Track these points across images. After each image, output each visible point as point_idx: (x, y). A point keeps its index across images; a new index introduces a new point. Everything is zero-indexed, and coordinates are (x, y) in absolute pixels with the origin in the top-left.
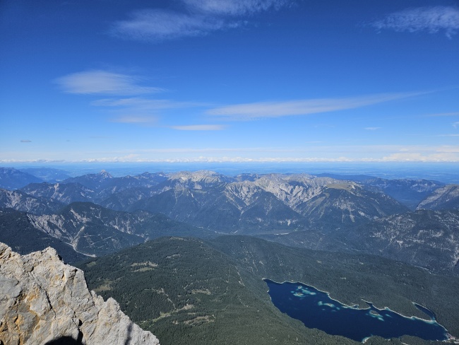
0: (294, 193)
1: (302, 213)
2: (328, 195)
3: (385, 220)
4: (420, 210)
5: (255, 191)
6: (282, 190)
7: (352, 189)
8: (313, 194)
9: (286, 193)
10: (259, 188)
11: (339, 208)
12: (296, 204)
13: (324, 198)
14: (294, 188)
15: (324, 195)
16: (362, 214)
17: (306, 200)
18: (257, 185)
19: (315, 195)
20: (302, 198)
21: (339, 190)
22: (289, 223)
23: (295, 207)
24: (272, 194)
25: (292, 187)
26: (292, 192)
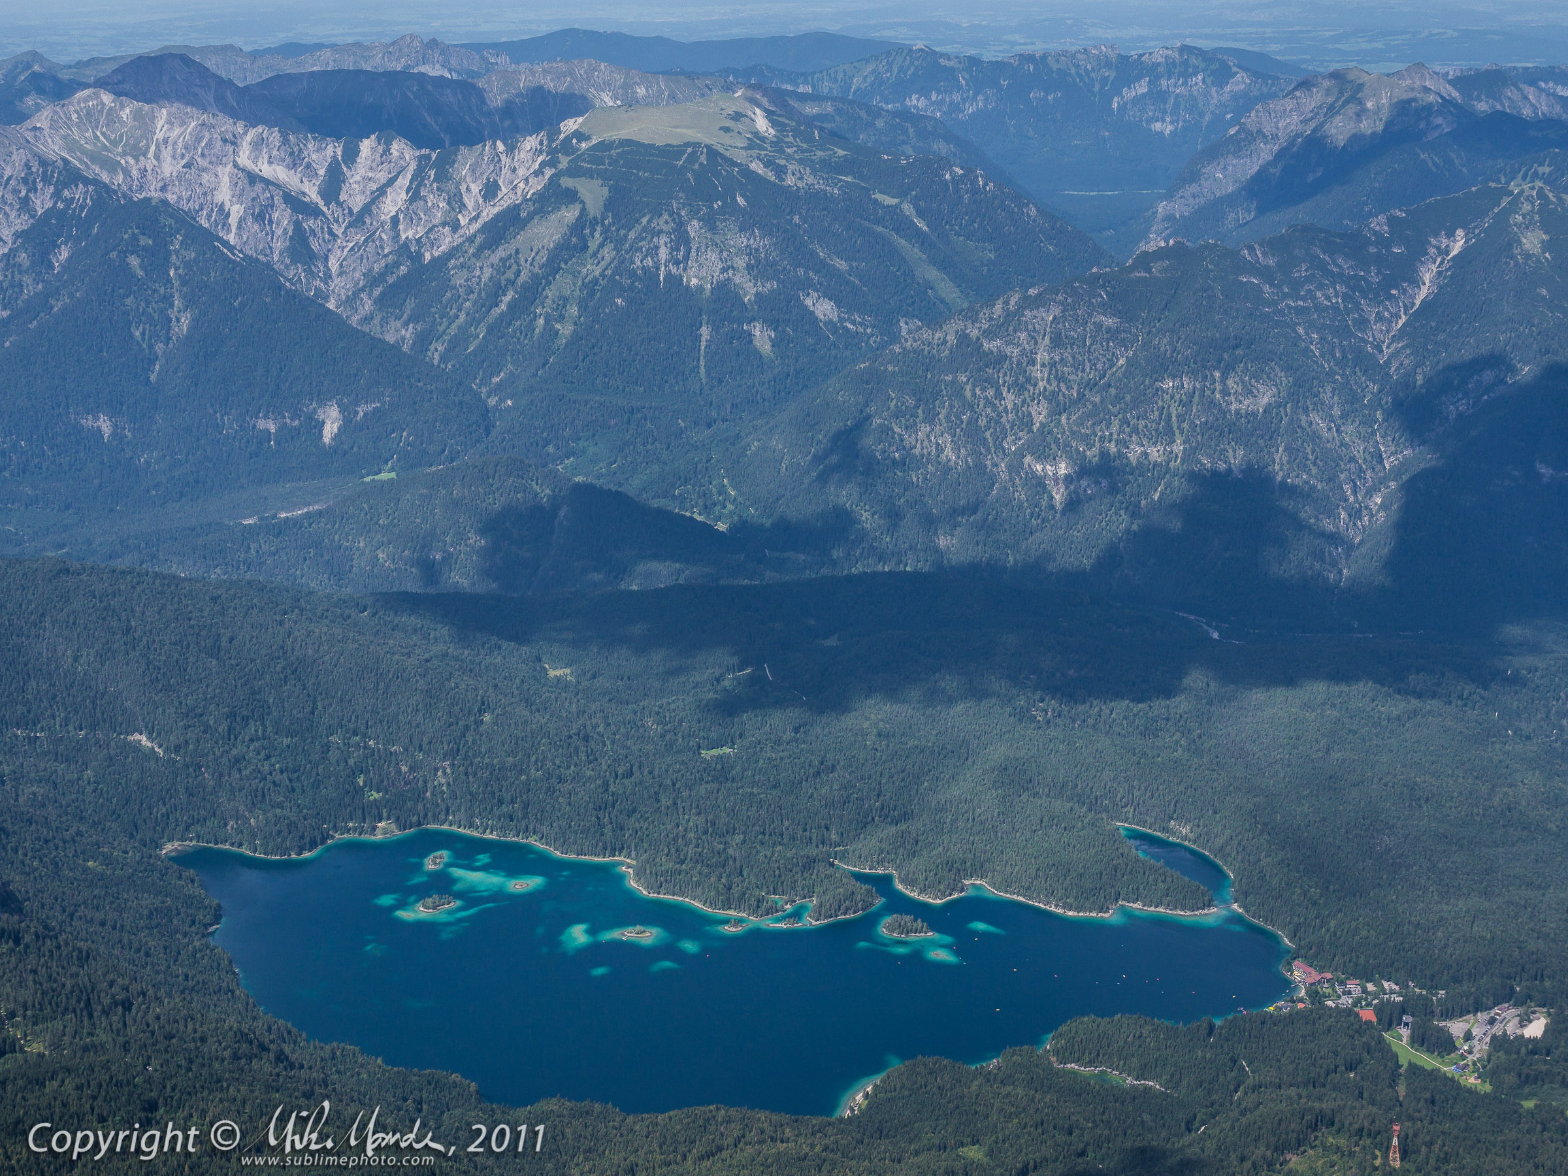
0: (354, 196)
1: (423, 341)
2: (593, 193)
3: (963, 337)
4: (1160, 254)
5: (42, 202)
6: (253, 178)
7: (756, 141)
8: (490, 191)
9: (296, 203)
10: (72, 177)
11: (674, 282)
12: (373, 280)
13: (570, 214)
14: (351, 155)
15: (571, 196)
16: (824, 309)
17: (447, 241)
18: (54, 148)
19: (506, 199)
20: (407, 233)
21: (670, 152)
22: (331, 425)
23: (367, 305)
24: (185, 221)
25: (334, 149)
26: (333, 186)
